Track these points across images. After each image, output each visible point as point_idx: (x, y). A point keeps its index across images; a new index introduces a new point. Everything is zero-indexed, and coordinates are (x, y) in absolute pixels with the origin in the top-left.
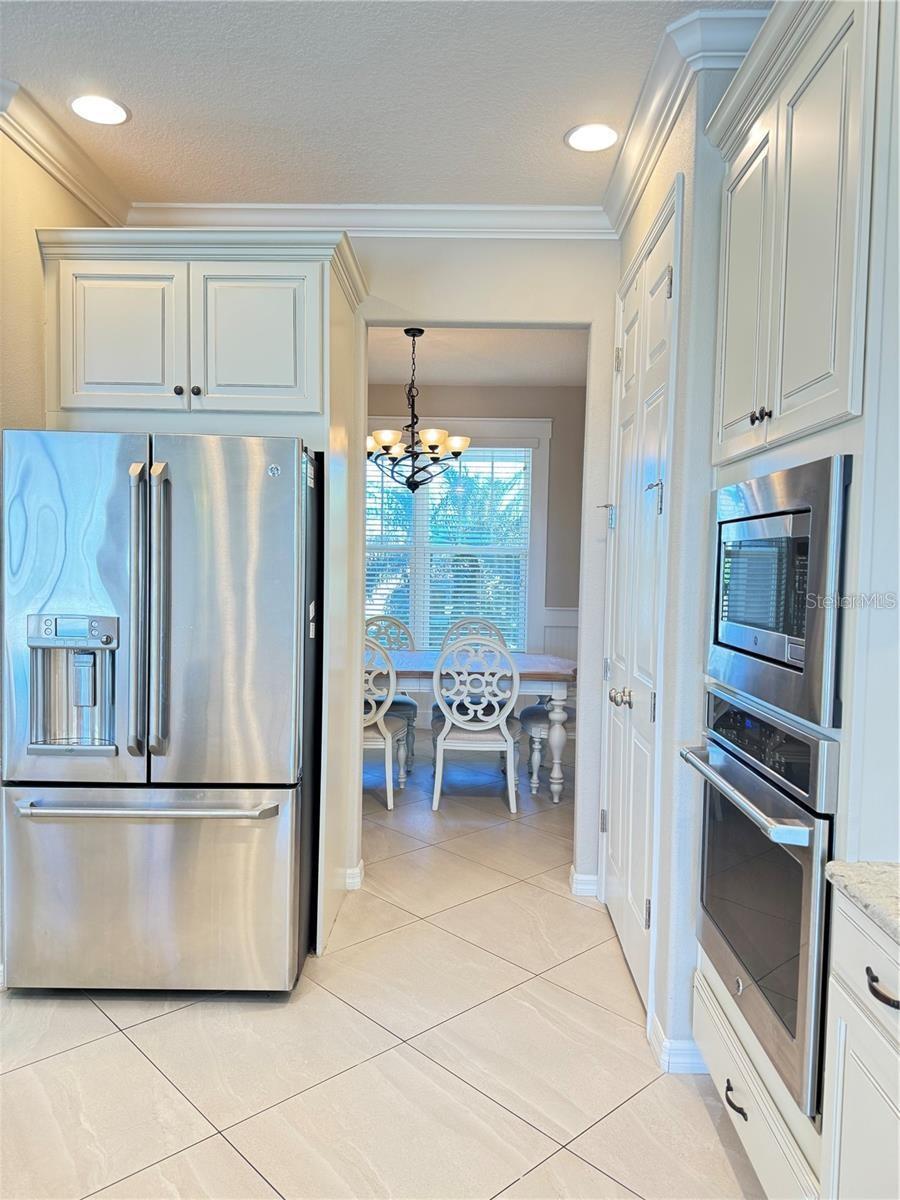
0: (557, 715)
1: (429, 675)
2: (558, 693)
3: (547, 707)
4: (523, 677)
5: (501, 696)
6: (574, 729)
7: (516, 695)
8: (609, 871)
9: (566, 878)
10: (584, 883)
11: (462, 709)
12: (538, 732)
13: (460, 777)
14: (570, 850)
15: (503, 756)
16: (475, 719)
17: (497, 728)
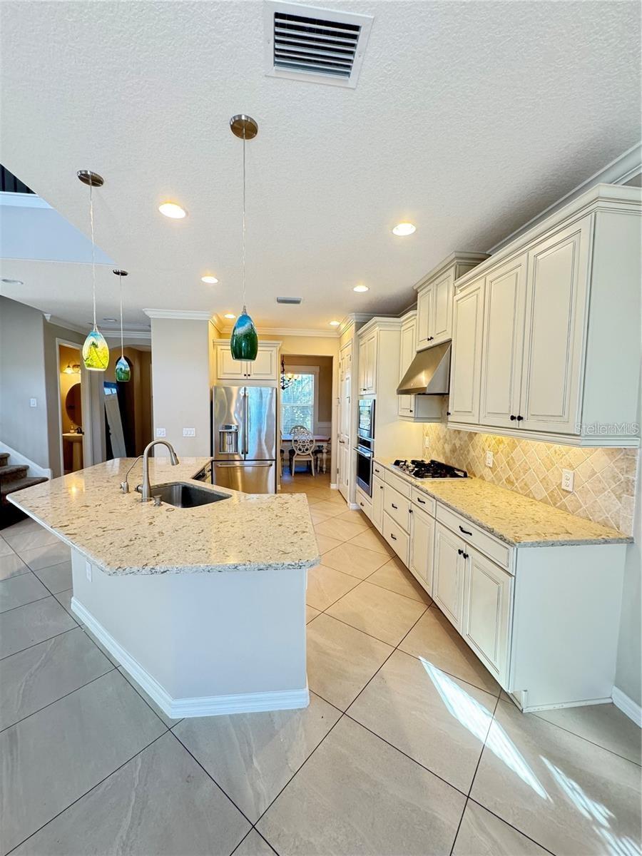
0: (325, 451)
1: (291, 441)
2: (325, 445)
3: (321, 449)
4: (316, 441)
5: (310, 445)
6: (330, 455)
7: (314, 446)
8: (339, 483)
9: (329, 486)
10: (333, 486)
11: (300, 450)
12: (319, 455)
13: (298, 470)
14: (330, 479)
15: (310, 461)
16: (303, 452)
17: (309, 454)
